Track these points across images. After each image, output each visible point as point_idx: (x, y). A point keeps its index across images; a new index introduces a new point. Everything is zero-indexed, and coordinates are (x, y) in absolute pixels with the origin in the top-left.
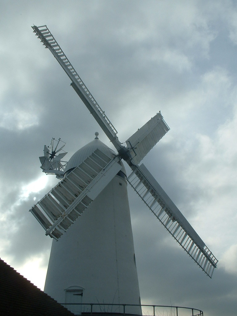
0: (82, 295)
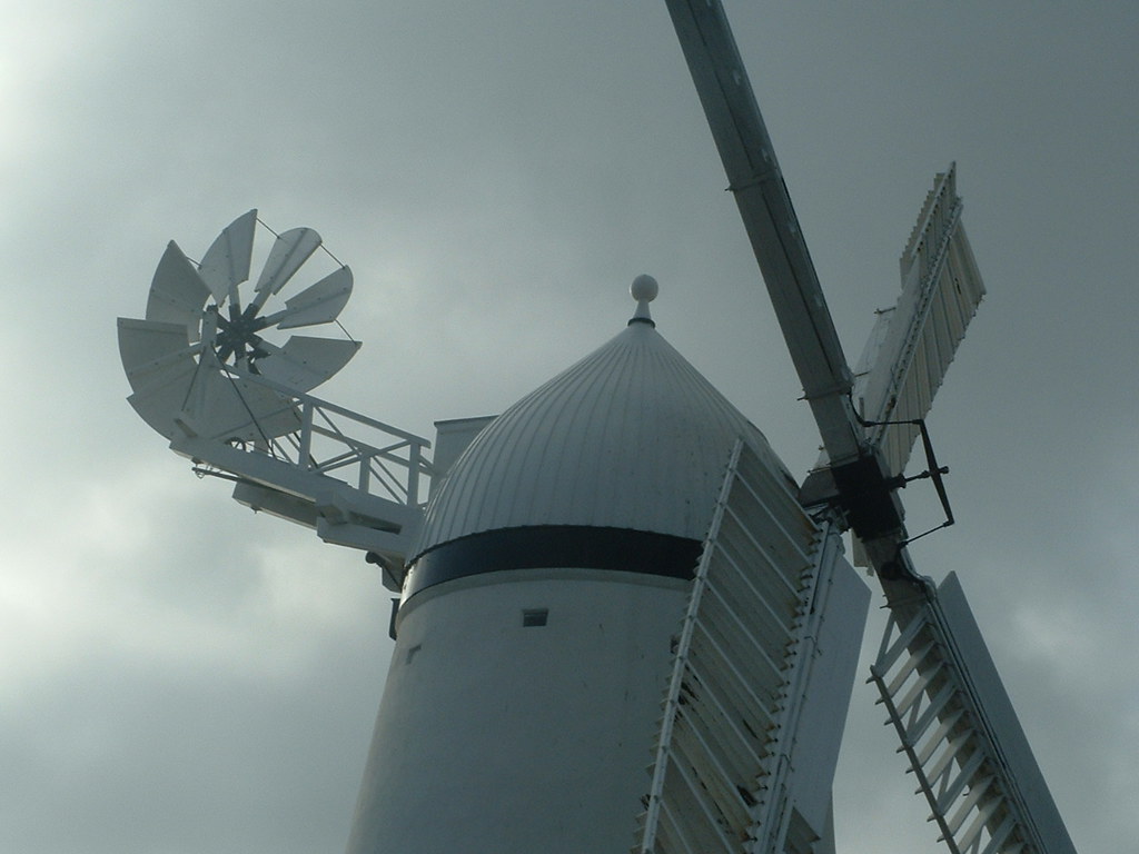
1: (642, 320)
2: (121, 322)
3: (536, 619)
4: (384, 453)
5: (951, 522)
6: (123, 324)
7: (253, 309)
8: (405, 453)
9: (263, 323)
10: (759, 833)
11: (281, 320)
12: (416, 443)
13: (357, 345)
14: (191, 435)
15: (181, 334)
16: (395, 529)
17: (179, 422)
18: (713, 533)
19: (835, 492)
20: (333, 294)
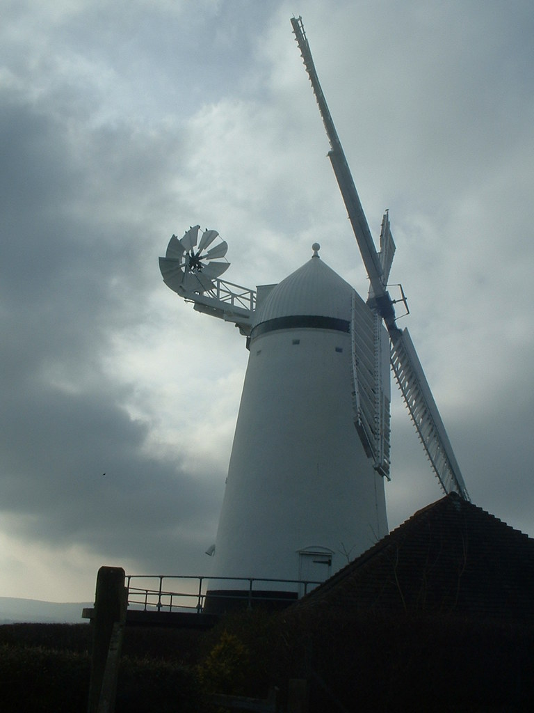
0: (329, 563)
1: (316, 256)
2: (160, 258)
3: (296, 342)
4: (240, 296)
5: (409, 313)
6: (160, 259)
7: (198, 254)
8: (249, 296)
9: (202, 258)
10: (379, 401)
11: (207, 257)
12: (252, 292)
13: (230, 264)
14: (184, 291)
15: (177, 261)
16: (247, 317)
17: (181, 287)
18: (353, 317)
19: (376, 305)
20: (222, 249)
